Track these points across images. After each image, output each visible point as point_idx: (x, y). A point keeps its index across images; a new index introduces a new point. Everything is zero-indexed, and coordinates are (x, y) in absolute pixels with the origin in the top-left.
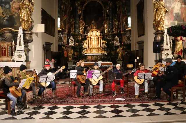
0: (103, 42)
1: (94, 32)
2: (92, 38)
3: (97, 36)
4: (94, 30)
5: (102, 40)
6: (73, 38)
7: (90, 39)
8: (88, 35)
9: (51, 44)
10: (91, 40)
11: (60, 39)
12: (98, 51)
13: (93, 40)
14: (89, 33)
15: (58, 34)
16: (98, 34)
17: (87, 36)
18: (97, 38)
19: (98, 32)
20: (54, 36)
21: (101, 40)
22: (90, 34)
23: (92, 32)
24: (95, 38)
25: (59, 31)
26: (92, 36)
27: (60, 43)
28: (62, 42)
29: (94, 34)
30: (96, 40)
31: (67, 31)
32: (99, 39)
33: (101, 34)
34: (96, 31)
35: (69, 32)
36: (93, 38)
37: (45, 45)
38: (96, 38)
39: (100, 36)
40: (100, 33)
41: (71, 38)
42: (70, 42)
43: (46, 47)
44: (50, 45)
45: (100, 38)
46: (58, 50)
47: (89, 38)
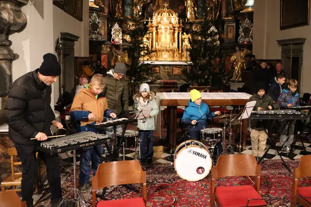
0: (183, 37)
1: (165, 15)
2: (160, 29)
3: (170, 23)
4: (164, 12)
5: (182, 33)
6: (120, 26)
7: (157, 30)
8: (152, 22)
9: (76, 38)
10: (157, 33)
11: (94, 27)
12: (173, 57)
13: (162, 33)
14: (154, 18)
15: (90, 17)
16: (174, 19)
17: (150, 24)
18: (171, 29)
19: (174, 15)
20: (81, 20)
21: (179, 33)
22: (156, 19)
23: (160, 14)
24: (167, 28)
25: (92, 10)
26: (160, 23)
27: (94, 36)
28: (98, 33)
29: (165, 19)
30: (168, 32)
31: (106, 10)
32: (174, 30)
33: (179, 20)
34: (169, 13)
35: (112, 13)
36: (163, 27)
37: (60, 42)
38: (169, 28)
39: (178, 25)
40: (177, 18)
41: (116, 26)
42: (114, 36)
43: (63, 45)
44: (73, 41)
45: (179, 28)
46: (90, 53)
47: (155, 28)
